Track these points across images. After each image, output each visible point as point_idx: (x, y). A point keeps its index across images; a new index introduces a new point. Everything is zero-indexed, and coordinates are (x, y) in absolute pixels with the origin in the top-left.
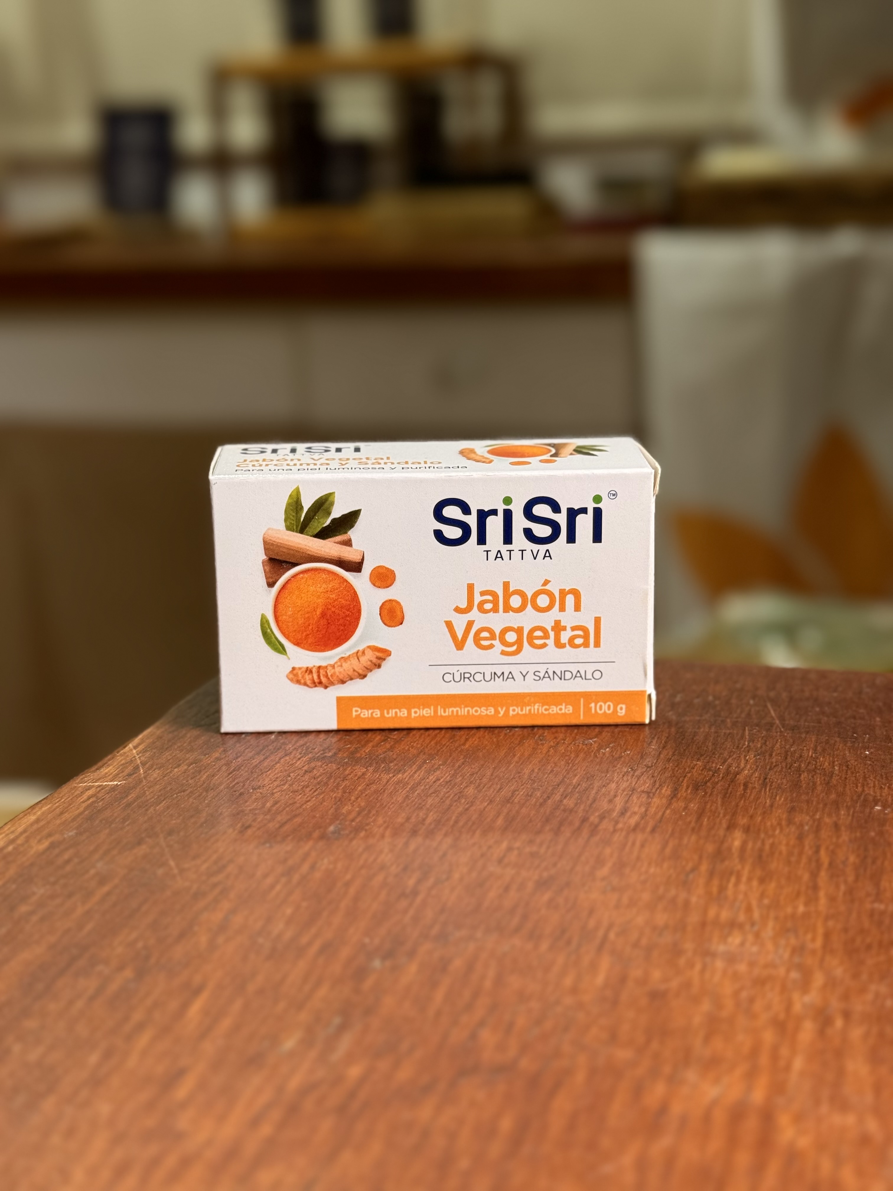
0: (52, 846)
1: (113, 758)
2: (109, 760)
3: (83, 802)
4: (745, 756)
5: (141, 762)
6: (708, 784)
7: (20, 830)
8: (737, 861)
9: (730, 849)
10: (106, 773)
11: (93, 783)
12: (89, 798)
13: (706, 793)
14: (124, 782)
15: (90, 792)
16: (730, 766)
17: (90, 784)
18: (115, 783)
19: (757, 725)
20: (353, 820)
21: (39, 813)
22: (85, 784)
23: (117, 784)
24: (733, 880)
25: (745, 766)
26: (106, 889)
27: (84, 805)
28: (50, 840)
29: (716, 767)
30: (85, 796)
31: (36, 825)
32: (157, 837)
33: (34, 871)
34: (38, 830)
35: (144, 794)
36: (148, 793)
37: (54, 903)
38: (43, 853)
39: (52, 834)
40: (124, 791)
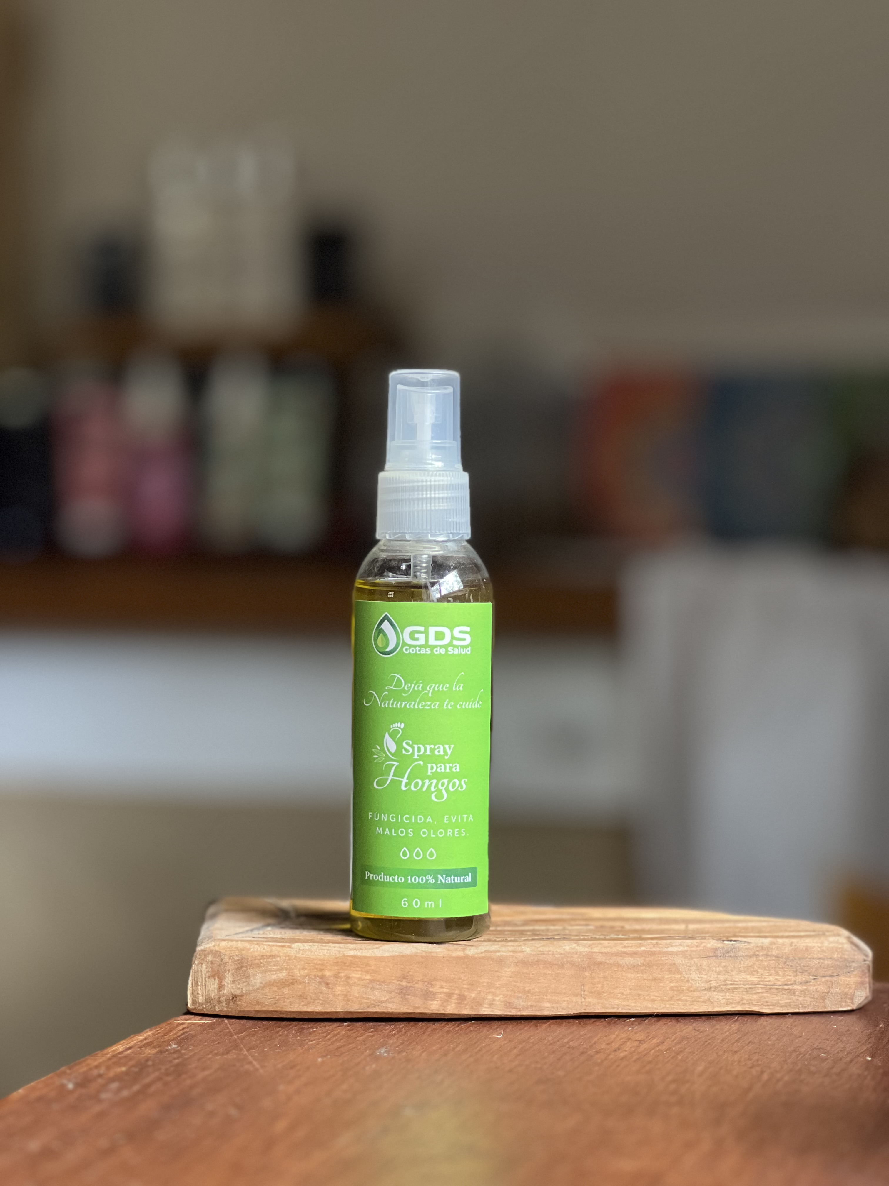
0: (161, 1052)
3: (180, 1030)
7: (132, 1043)
12: (183, 1029)
14: (210, 1021)
15: (184, 1026)
17: (182, 1022)
18: (203, 1022)
20: (397, 1047)
21: (145, 1035)
22: (179, 1022)
23: (205, 1023)
26: (207, 1073)
27: (181, 1032)
28: (157, 1049)
30: (181, 1027)
31: (145, 1042)
32: (241, 1050)
33: (150, 1063)
34: (147, 1043)
35: (228, 1028)
36: (230, 1028)
37: (170, 1078)
38: (154, 1054)
39: (159, 1046)
40: (210, 1026)
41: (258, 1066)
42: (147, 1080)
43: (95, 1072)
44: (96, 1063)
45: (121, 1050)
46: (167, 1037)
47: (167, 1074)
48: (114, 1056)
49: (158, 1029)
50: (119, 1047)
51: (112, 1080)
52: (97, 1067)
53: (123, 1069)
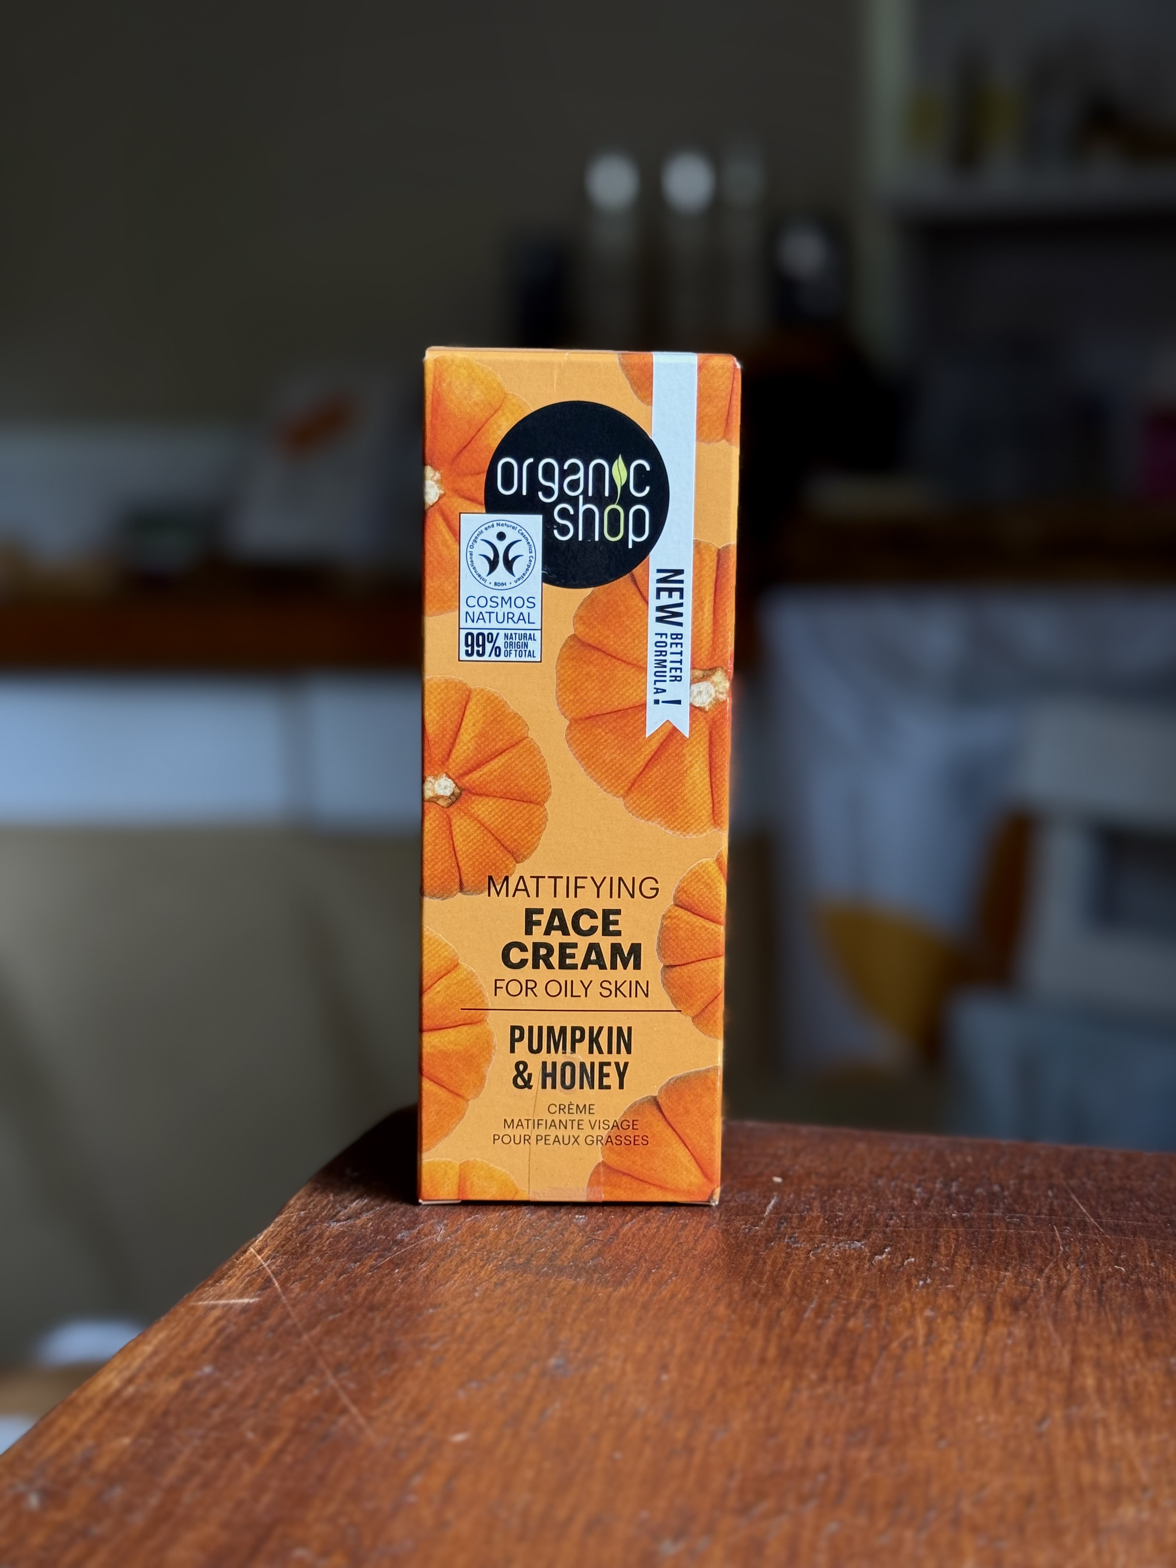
0: (187, 1387)
1: (232, 1266)
2: (229, 1269)
3: (211, 1326)
4: (1065, 1267)
5: (272, 1272)
6: (1030, 1302)
7: (135, 1366)
8: (1097, 1406)
9: (1083, 1389)
10: (230, 1288)
11: (217, 1300)
12: (216, 1322)
13: (1030, 1316)
14: (257, 1299)
15: (216, 1313)
16: (1049, 1278)
17: (213, 1302)
18: (246, 1300)
19: (1067, 1224)
20: (578, 1350)
21: (155, 1342)
22: (206, 1302)
23: (248, 1304)
24: (1100, 1431)
25: (1069, 1280)
26: (275, 1444)
27: (213, 1331)
28: (180, 1380)
29: (1032, 1280)
30: (211, 1317)
31: (156, 1360)
32: (323, 1373)
33: (171, 1421)
35: (288, 1315)
36: (293, 1314)
37: (211, 1465)
38: (177, 1396)
39: (179, 1371)
40: (260, 1312)
41: (361, 1421)
42: (171, 1475)
43: (77, 1454)
44: (75, 1427)
45: (116, 1384)
46: (192, 1346)
47: (206, 1457)
48: (107, 1403)
49: (173, 1325)
51: (110, 1480)
52: (79, 1437)
53: (126, 1441)
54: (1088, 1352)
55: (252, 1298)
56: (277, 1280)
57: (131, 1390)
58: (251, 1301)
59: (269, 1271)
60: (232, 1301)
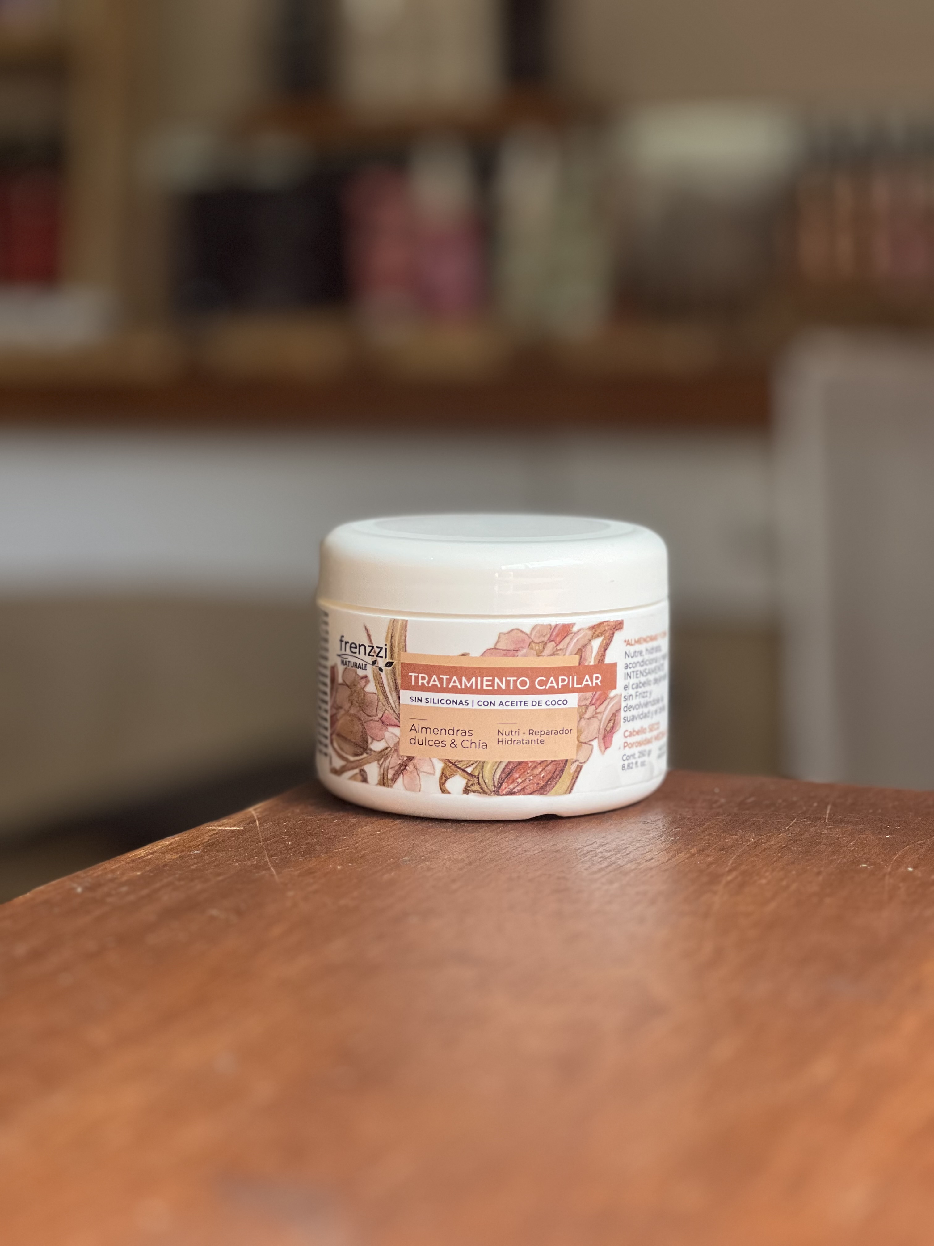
0: (182, 857)
1: (235, 815)
2: (232, 816)
3: (207, 837)
5: (258, 818)
6: (734, 848)
7: (157, 848)
8: (721, 886)
9: (721, 880)
10: (228, 823)
11: (217, 827)
12: (212, 835)
13: (727, 853)
14: (242, 828)
15: (214, 832)
17: (214, 828)
19: (806, 818)
21: (172, 840)
22: (210, 828)
23: (236, 829)
24: (710, 894)
26: (221, 878)
27: (209, 838)
28: (179, 855)
30: (210, 834)
31: (169, 847)
32: (264, 856)
33: (168, 868)
34: (171, 849)
35: (257, 835)
36: (260, 834)
37: (181, 883)
38: (174, 860)
39: (182, 851)
40: (240, 833)
41: (274, 872)
42: (158, 885)
43: (110, 876)
44: (113, 867)
45: (142, 854)
46: (193, 842)
47: (180, 879)
48: (133, 861)
49: (186, 835)
50: (141, 852)
51: (123, 884)
52: (113, 871)
53: (139, 873)
54: (743, 867)
55: (238, 827)
56: (258, 821)
57: (150, 857)
58: (238, 828)
59: (256, 817)
60: (226, 828)
